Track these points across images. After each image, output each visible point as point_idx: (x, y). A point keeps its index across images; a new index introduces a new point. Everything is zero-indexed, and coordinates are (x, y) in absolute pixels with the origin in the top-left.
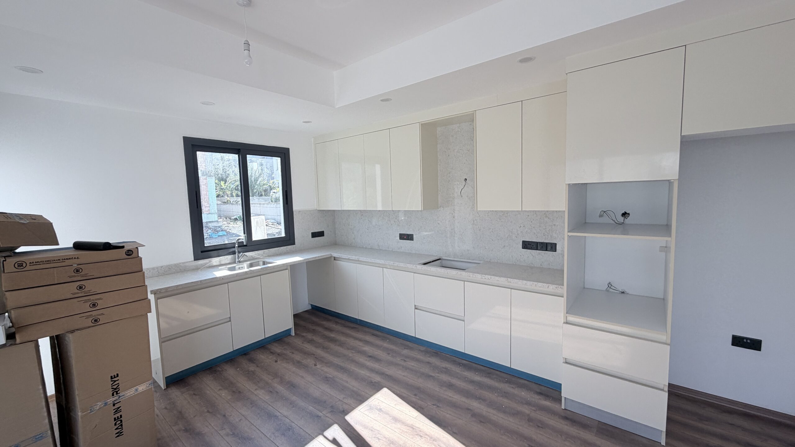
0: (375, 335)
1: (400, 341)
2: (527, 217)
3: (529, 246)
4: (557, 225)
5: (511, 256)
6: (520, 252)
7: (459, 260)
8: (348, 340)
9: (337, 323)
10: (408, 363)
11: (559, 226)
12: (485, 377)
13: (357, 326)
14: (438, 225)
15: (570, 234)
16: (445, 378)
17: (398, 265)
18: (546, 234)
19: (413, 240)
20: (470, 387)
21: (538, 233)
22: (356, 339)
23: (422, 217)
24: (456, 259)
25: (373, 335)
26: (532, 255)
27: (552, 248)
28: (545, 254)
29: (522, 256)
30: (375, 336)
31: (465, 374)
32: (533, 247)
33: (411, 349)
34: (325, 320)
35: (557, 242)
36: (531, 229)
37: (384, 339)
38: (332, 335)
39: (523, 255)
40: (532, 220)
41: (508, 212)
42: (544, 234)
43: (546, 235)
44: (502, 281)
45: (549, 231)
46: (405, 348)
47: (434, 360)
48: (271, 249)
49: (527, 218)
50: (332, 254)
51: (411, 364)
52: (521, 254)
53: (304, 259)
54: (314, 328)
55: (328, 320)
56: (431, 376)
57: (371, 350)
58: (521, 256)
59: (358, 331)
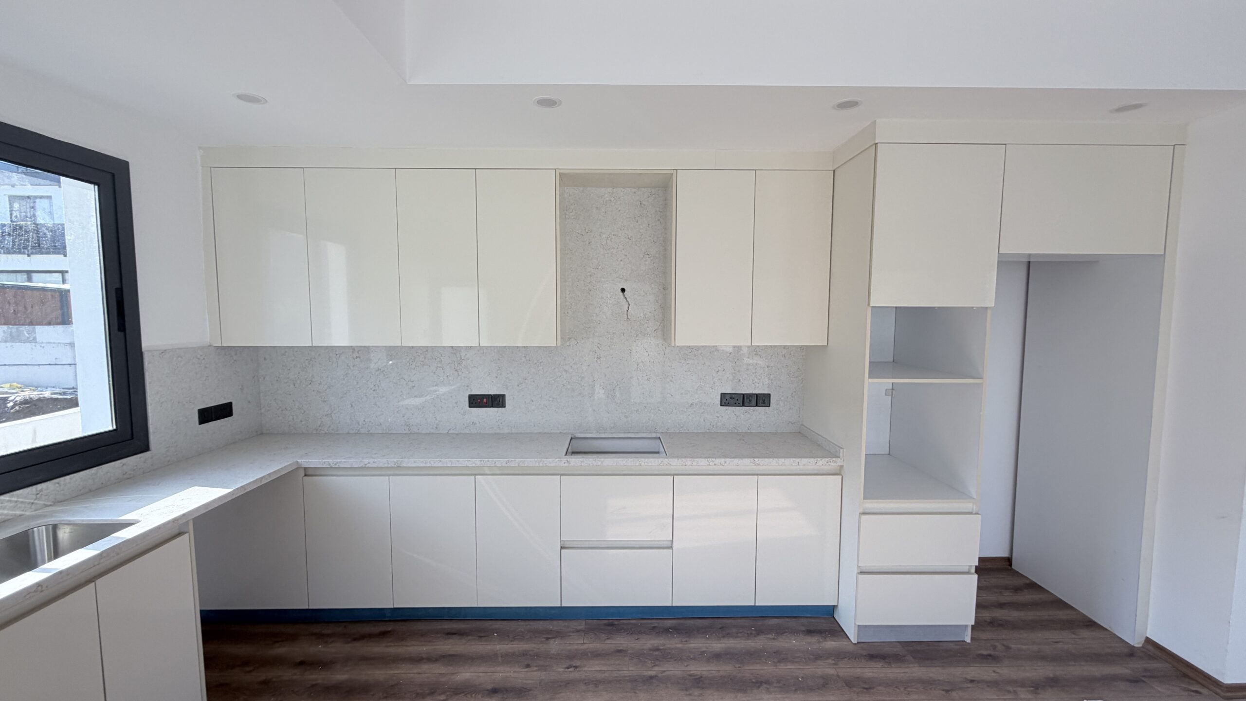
0: (454, 634)
1: (522, 626)
2: (728, 355)
3: (732, 401)
4: (772, 367)
5: (702, 420)
6: (717, 412)
7: (610, 436)
8: (396, 672)
9: (321, 637)
10: (586, 669)
11: (774, 368)
12: (724, 637)
13: (389, 627)
14: (564, 373)
15: (871, 380)
16: (673, 669)
17: (521, 464)
18: (756, 380)
19: (505, 407)
20: (726, 669)
21: (745, 380)
22: (418, 660)
23: (527, 358)
24: (603, 436)
25: (450, 634)
26: (735, 415)
27: (764, 401)
28: (754, 411)
29: (720, 418)
30: (454, 636)
31: (692, 645)
32: (737, 402)
33: (559, 635)
34: (277, 642)
35: (771, 392)
36: (734, 375)
37: (483, 635)
38: (340, 676)
39: (722, 417)
40: (736, 360)
41: (698, 348)
42: (753, 380)
43: (756, 382)
44: (746, 464)
45: (760, 376)
46: (548, 639)
47: (621, 641)
48: (68, 477)
49: (728, 357)
50: (299, 461)
51: (593, 668)
52: (718, 415)
53: (234, 490)
54: (263, 675)
55: (292, 638)
56: (651, 677)
57: (481, 674)
58: (718, 417)
59: (403, 639)
